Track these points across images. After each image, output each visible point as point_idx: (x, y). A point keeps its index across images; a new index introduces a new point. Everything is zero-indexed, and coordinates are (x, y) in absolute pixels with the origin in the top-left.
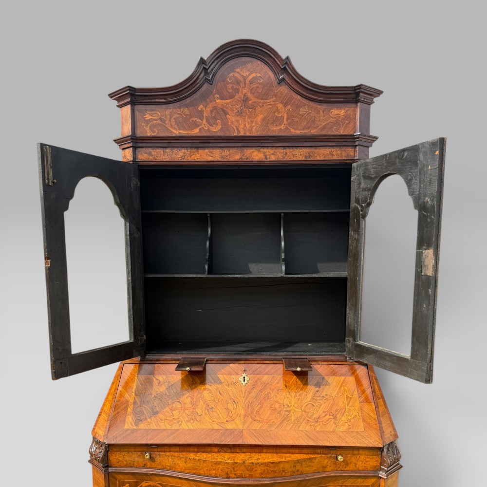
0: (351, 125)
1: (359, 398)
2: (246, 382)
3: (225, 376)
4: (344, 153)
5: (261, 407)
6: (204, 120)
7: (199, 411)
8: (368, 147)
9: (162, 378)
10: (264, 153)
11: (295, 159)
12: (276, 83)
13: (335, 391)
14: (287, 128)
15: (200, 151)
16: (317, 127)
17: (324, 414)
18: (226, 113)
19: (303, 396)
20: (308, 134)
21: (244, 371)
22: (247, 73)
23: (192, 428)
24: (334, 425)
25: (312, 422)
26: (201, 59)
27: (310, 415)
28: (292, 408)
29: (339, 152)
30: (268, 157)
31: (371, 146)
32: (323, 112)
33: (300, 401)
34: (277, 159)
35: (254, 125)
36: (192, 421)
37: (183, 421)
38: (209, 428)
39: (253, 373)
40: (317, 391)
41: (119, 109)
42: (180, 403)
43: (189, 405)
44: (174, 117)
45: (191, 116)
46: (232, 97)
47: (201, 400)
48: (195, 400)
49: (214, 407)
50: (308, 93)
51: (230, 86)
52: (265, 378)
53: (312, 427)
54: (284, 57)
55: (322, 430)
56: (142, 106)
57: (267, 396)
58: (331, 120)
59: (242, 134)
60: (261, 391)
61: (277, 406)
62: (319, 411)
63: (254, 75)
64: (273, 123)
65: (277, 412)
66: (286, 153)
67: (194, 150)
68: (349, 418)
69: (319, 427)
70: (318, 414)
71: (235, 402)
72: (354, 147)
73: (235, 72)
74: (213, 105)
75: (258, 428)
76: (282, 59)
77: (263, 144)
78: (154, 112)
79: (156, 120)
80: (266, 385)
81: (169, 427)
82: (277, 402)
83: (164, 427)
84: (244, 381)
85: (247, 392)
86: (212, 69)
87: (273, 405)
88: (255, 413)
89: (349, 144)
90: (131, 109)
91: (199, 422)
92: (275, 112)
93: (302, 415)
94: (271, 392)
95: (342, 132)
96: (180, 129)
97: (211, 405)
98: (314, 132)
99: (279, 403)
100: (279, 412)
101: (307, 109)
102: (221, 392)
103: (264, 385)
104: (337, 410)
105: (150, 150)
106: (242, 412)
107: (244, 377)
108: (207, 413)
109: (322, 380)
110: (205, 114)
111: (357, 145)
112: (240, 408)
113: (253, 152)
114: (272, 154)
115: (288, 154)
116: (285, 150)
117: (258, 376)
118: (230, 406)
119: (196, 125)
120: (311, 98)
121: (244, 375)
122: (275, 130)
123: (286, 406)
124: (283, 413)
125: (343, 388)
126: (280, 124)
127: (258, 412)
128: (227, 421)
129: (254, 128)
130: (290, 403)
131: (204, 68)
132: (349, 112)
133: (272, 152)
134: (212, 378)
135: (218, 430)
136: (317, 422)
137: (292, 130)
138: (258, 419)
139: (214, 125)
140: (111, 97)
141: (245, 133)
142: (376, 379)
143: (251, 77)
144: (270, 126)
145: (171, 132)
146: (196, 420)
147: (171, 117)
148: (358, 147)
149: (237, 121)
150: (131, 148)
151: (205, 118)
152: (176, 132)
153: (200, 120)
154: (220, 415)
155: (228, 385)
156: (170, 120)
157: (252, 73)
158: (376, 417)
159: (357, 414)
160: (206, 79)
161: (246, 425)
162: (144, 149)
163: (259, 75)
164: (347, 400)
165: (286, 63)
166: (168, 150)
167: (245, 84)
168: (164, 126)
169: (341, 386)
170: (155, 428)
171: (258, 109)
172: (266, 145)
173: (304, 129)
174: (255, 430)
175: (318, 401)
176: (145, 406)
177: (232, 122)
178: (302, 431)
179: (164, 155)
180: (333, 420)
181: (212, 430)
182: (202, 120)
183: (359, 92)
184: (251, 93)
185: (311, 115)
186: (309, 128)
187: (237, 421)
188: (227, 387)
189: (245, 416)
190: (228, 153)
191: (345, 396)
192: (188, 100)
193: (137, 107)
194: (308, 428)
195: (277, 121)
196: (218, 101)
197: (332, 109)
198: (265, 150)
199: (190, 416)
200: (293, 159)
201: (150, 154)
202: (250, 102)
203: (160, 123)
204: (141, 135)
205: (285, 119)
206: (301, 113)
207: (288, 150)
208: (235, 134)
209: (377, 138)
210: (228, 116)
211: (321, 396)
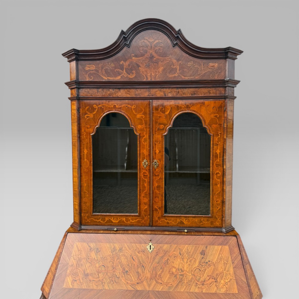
0: (223, 74)
1: (233, 263)
2: (152, 250)
3: (137, 244)
4: (218, 91)
5: (162, 272)
6: (124, 71)
7: (118, 274)
8: (234, 87)
9: (93, 245)
10: (164, 92)
11: (185, 96)
12: (172, 46)
13: (215, 259)
14: (179, 76)
15: (122, 91)
16: (199, 75)
17: (208, 278)
18: (138, 66)
19: (192, 262)
20: (194, 79)
21: (151, 240)
22: (153, 40)
23: (112, 288)
24: (216, 288)
25: (200, 285)
26: (122, 31)
27: (198, 278)
28: (184, 272)
29: (214, 91)
30: (166, 94)
31: (236, 87)
32: (203, 65)
33: (190, 267)
34: (172, 96)
35: (157, 73)
36: (112, 282)
37: (106, 283)
38: (124, 289)
39: (157, 243)
40: (203, 258)
41: (69, 63)
42: (104, 267)
43: (111, 268)
44: (104, 68)
45: (115, 68)
46: (142, 55)
47: (119, 265)
48: (115, 265)
49: (129, 271)
50: (193, 53)
51: (141, 48)
52: (166, 247)
53: (200, 289)
54: (177, 29)
55: (207, 292)
56: (83, 61)
57: (167, 262)
58: (209, 70)
59: (149, 80)
60: (162, 257)
61: (174, 270)
62: (205, 275)
63: (157, 41)
64: (170, 73)
65: (174, 276)
66: (179, 92)
67: (117, 90)
68: (227, 281)
69: (205, 289)
70: (203, 277)
71: (143, 267)
72: (224, 88)
73: (144, 39)
74: (130, 61)
75: (160, 290)
76: (175, 31)
77: (163, 86)
78: (91, 65)
79: (93, 70)
80: (166, 252)
81: (95, 287)
82: (174, 267)
83: (91, 288)
84: (150, 249)
85: (152, 258)
86: (130, 38)
87: (171, 270)
88: (158, 276)
89: (221, 85)
90: (76, 63)
91: (117, 283)
92: (171, 65)
93: (192, 278)
94: (170, 258)
95: (216, 78)
96: (108, 76)
97: (127, 269)
98: (197, 78)
99: (175, 268)
100: (176, 276)
101: (192, 63)
102: (134, 258)
103: (165, 253)
104: (217, 275)
105: (88, 90)
106: (149, 275)
107: (150, 246)
108: (123, 275)
109: (205, 249)
110: (124, 67)
111: (227, 87)
112: (147, 272)
113: (157, 91)
114: (169, 93)
115: (180, 92)
116: (178, 90)
117: (160, 245)
118: (139, 270)
119: (119, 74)
120: (195, 56)
121: (150, 244)
122: (171, 77)
123: (180, 271)
124: (178, 276)
125: (220, 255)
126: (175, 73)
127: (160, 275)
128: (138, 283)
129: (157, 76)
130: (183, 268)
131: (124, 37)
132: (221, 65)
133: (169, 91)
134: (128, 246)
135: (131, 291)
136: (203, 284)
137: (183, 77)
138: (160, 281)
139: (131, 74)
140: (64, 56)
141: (151, 79)
142: (243, 247)
143: (155, 43)
144: (168, 74)
145: (102, 78)
146: (115, 282)
147: (102, 69)
148: (227, 88)
149: (146, 71)
150: (76, 89)
151: (124, 69)
152: (105, 79)
153: (121, 71)
154: (132, 277)
155: (139, 252)
156: (102, 71)
157: (156, 40)
158: (246, 281)
159: (232, 278)
160: (125, 44)
161: (152, 287)
162: (84, 89)
163: (160, 41)
164: (224, 265)
165: (179, 33)
166: (100, 90)
167: (151, 47)
168: (98, 74)
169: (219, 254)
170: (86, 288)
171: (160, 63)
172: (166, 86)
173: (190, 76)
174: (158, 291)
175: (203, 266)
176: (79, 268)
177: (143, 72)
178: (192, 293)
179: (98, 93)
180: (215, 283)
181: (127, 291)
182: (123, 70)
183: (228, 52)
184: (155, 53)
185: (195, 66)
186: (194, 75)
187: (145, 283)
188: (138, 254)
189: (151, 279)
190: (140, 92)
191: (223, 262)
192: (114, 58)
193: (80, 62)
194: (197, 290)
195: (173, 71)
196: (133, 58)
197: (209, 63)
198: (165, 90)
199: (111, 278)
200: (183, 96)
201: (88, 92)
202: (155, 59)
203: (95, 72)
204: (82, 80)
205: (178, 70)
206: (188, 65)
207: (180, 90)
208: (145, 80)
209: (239, 82)
210: (140, 68)
211: (206, 262)
